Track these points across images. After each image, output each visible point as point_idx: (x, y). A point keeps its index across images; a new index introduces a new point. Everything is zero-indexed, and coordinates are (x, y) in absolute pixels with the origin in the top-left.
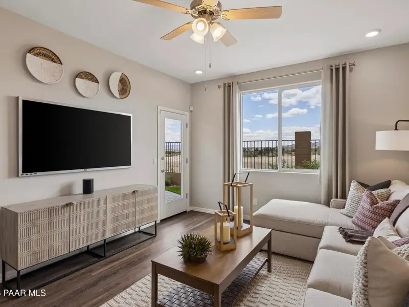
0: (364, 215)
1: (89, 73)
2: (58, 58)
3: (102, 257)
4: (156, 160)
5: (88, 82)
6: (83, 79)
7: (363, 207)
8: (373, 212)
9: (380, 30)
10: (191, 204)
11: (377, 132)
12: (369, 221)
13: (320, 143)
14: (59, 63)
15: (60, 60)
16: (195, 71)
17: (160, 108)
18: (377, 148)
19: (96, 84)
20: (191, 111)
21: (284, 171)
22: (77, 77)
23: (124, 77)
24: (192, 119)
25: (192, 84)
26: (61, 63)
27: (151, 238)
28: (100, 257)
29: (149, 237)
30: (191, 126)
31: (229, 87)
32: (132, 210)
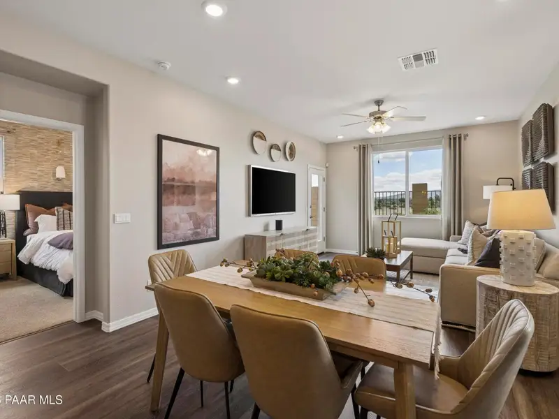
1: (277, 144)
4: (307, 208)
5: (276, 151)
6: (274, 149)
9: (485, 116)
10: (326, 247)
11: (484, 187)
15: (265, 139)
16: (337, 136)
17: (310, 166)
18: (484, 198)
19: (280, 152)
20: (327, 167)
21: (411, 216)
22: (271, 148)
23: (292, 144)
24: (327, 174)
25: (327, 144)
30: (327, 180)
31: (364, 149)
32: (306, 243)
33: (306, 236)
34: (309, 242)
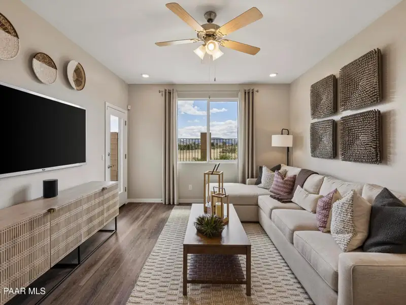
0: (279, 186)
1: (47, 55)
2: (14, 29)
3: (76, 265)
4: (104, 155)
5: (44, 65)
6: (40, 61)
7: (277, 181)
8: (284, 184)
9: (277, 74)
10: (129, 197)
11: (272, 136)
12: (282, 189)
13: (238, 141)
14: (14, 36)
15: (15, 32)
16: (142, 74)
17: (107, 104)
18: (273, 145)
19: (55, 70)
20: (128, 110)
21: (211, 162)
22: (34, 57)
23: (80, 67)
24: (129, 118)
25: (129, 85)
26: (17, 36)
27: (113, 234)
28: (73, 266)
29: (110, 234)
30: (130, 124)
31: (169, 93)
32: (101, 208)
33: (101, 198)
34: (106, 206)
